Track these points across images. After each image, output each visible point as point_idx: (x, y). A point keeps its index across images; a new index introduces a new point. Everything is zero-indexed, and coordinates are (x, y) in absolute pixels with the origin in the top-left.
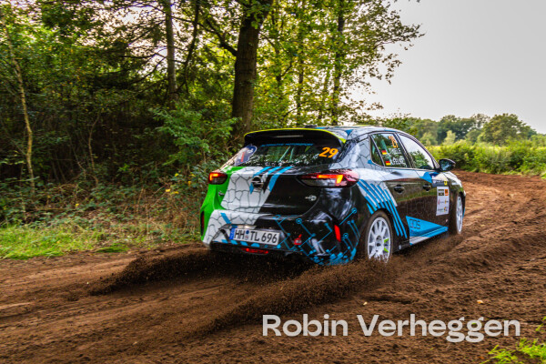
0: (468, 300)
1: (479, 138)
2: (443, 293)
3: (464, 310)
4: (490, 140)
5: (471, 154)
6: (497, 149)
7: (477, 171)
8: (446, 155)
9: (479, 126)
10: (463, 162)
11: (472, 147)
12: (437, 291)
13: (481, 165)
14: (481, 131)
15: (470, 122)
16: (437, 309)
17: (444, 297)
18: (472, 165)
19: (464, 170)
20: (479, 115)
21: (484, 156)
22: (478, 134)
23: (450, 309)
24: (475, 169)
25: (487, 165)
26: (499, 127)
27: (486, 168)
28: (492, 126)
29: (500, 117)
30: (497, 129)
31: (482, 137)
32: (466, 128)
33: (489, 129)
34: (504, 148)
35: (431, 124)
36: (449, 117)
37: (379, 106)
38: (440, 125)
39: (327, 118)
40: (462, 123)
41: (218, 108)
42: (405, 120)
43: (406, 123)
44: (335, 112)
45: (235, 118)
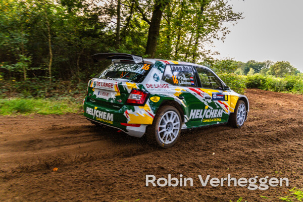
0: (270, 158)
1: (267, 73)
2: (256, 153)
3: (269, 164)
4: (274, 74)
5: (264, 81)
6: (279, 79)
7: (267, 90)
8: (250, 80)
9: (268, 66)
10: (259, 85)
11: (264, 77)
12: (253, 152)
13: (269, 87)
14: (269, 69)
15: (263, 65)
16: (254, 161)
17: (257, 155)
18: (264, 87)
19: (259, 89)
20: (268, 61)
21: (271, 82)
22: (267, 71)
23: (261, 162)
24: (266, 89)
25: (273, 87)
26: (279, 68)
27: (272, 89)
28: (275, 67)
29: (280, 62)
30: (278, 69)
31: (269, 73)
32: (260, 67)
33: (273, 68)
34: (283, 79)
35: (241, 64)
36: (251, 61)
37: (218, 53)
38: (247, 64)
39: (190, 57)
40: (259, 65)
41: (138, 49)
42: (231, 61)
43: (232, 63)
44: (195, 55)
45: (147, 55)
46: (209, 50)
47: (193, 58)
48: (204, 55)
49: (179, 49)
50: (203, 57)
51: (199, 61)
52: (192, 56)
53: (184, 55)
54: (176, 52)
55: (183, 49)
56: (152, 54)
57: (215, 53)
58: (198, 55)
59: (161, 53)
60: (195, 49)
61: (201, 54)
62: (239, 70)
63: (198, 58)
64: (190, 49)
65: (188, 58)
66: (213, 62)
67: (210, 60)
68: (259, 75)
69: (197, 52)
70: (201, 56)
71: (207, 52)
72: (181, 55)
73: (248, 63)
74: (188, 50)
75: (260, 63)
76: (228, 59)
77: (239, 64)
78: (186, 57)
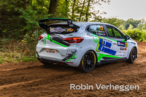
1: (142, 28)
5: (140, 34)
8: (130, 34)
9: (143, 23)
11: (140, 31)
14: (143, 25)
15: (139, 22)
18: (140, 38)
20: (143, 19)
21: (145, 35)
31: (144, 28)
32: (137, 24)
35: (123, 21)
36: (131, 19)
37: (105, 13)
38: (127, 22)
39: (84, 16)
40: (136, 22)
41: (42, 10)
42: (115, 19)
43: (116, 20)
44: (88, 15)
45: (50, 14)
46: (99, 11)
47: (86, 17)
48: (94, 15)
49: (75, 10)
50: (94, 16)
51: (91, 19)
52: (85, 15)
53: (79, 14)
54: (73, 12)
55: (78, 10)
56: (54, 14)
57: (103, 13)
58: (90, 14)
59: (61, 13)
60: (88, 10)
61: (92, 13)
62: (121, 26)
63: (90, 17)
64: (84, 9)
65: (82, 17)
66: (102, 20)
67: (99, 18)
68: (137, 30)
69: (89, 12)
70: (92, 15)
71: (97, 12)
72: (76, 14)
73: (128, 20)
74: (82, 10)
75: (137, 21)
76: (113, 18)
77: (121, 21)
78: (81, 16)
